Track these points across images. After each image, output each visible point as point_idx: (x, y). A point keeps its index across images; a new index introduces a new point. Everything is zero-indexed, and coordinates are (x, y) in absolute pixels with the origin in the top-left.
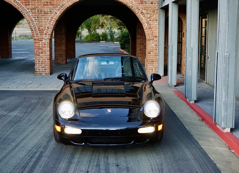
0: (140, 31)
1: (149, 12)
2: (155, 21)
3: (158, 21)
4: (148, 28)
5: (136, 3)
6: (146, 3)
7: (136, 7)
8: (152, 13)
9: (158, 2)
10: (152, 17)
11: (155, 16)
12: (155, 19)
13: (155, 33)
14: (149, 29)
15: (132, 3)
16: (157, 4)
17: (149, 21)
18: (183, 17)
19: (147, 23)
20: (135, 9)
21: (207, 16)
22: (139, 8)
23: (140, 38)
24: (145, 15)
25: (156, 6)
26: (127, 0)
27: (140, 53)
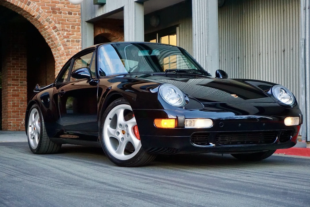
0: (12, 73)
1: (66, 28)
2: (75, 43)
3: (80, 43)
4: (65, 54)
5: (45, 12)
6: (61, 13)
7: (45, 17)
8: (71, 29)
9: (80, 12)
10: (71, 36)
11: (76, 34)
12: (75, 40)
17: (67, 43)
18: (120, 38)
19: (63, 45)
20: (43, 21)
21: (178, 29)
22: (50, 20)
23: (13, 85)
24: (60, 32)
25: (76, 18)
26: (30, 6)
27: (13, 112)
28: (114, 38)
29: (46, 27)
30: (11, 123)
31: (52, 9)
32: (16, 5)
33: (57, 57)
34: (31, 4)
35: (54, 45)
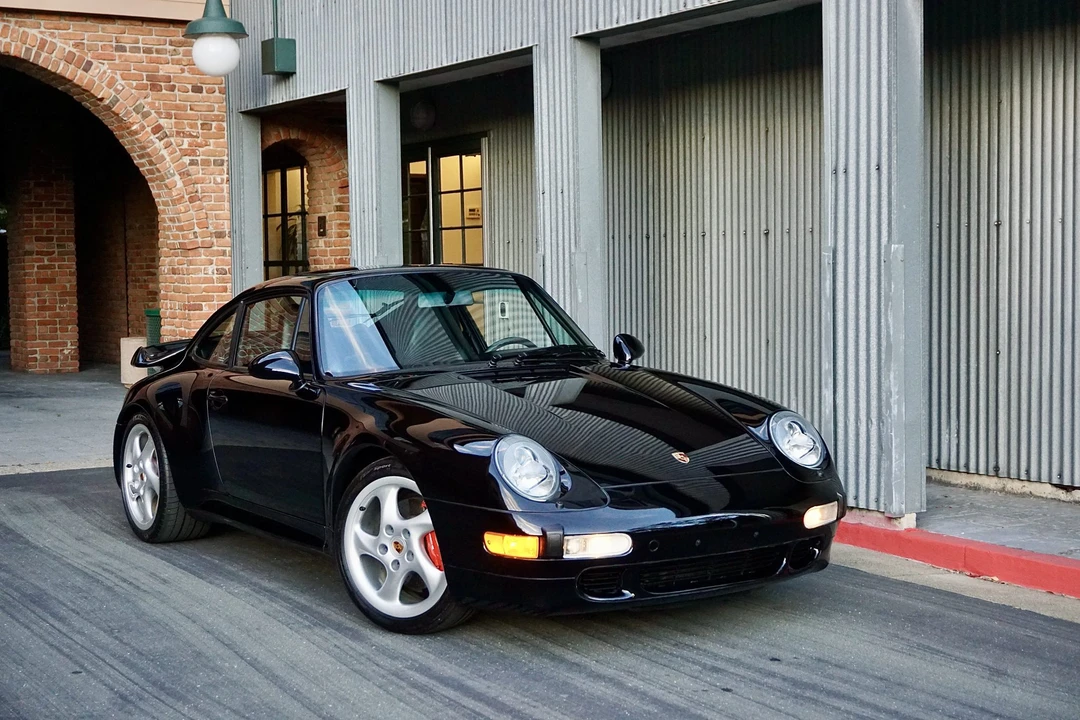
1: (188, 129)
2: (212, 166)
3: (225, 168)
4: (187, 197)
5: (130, 86)
6: (172, 88)
7: (130, 101)
8: (200, 131)
9: (223, 85)
10: (200, 149)
11: (214, 143)
12: (212, 159)
13: (217, 217)
14: (192, 200)
15: (111, 84)
16: (217, 94)
17: (190, 168)
18: (329, 152)
19: (180, 174)
20: (128, 113)
21: (484, 142)
22: (145, 110)
23: (38, 253)
24: (172, 140)
25: (214, 102)
26: (90, 72)
27: (41, 323)
28: (314, 150)
29: (134, 128)
30: (35, 352)
31: (149, 78)
32: (53, 70)
33: (166, 204)
34: (93, 67)
35: (158, 174)
